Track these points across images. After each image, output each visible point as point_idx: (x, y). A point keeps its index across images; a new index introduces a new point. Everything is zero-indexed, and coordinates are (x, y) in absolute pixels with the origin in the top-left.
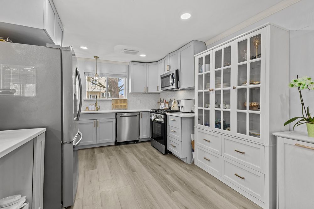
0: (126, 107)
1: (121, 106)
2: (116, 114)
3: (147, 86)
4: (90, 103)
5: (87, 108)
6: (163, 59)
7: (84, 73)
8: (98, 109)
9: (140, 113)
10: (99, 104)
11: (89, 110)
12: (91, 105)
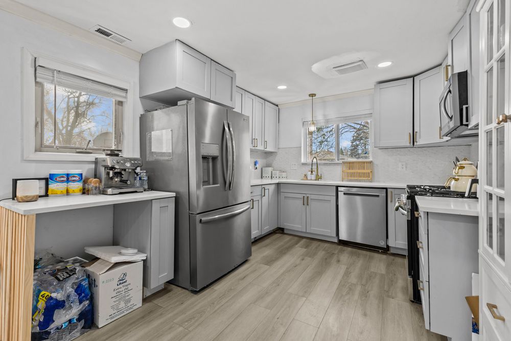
1: (360, 175)
2: (337, 187)
3: (415, 131)
5: (305, 175)
7: (303, 124)
8: (318, 178)
9: (389, 190)
11: (307, 179)
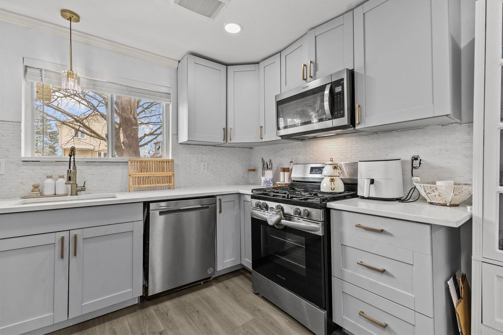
0: (169, 182)
1: (158, 180)
2: (146, 204)
3: (229, 127)
4: (49, 170)
5: (36, 187)
6: (280, 52)
7: (26, 71)
8: (77, 189)
9: (218, 198)
10: (83, 174)
12: (51, 177)
